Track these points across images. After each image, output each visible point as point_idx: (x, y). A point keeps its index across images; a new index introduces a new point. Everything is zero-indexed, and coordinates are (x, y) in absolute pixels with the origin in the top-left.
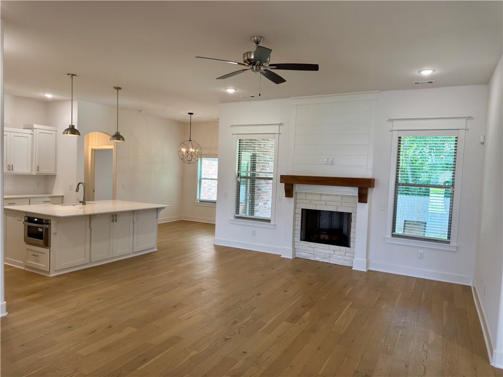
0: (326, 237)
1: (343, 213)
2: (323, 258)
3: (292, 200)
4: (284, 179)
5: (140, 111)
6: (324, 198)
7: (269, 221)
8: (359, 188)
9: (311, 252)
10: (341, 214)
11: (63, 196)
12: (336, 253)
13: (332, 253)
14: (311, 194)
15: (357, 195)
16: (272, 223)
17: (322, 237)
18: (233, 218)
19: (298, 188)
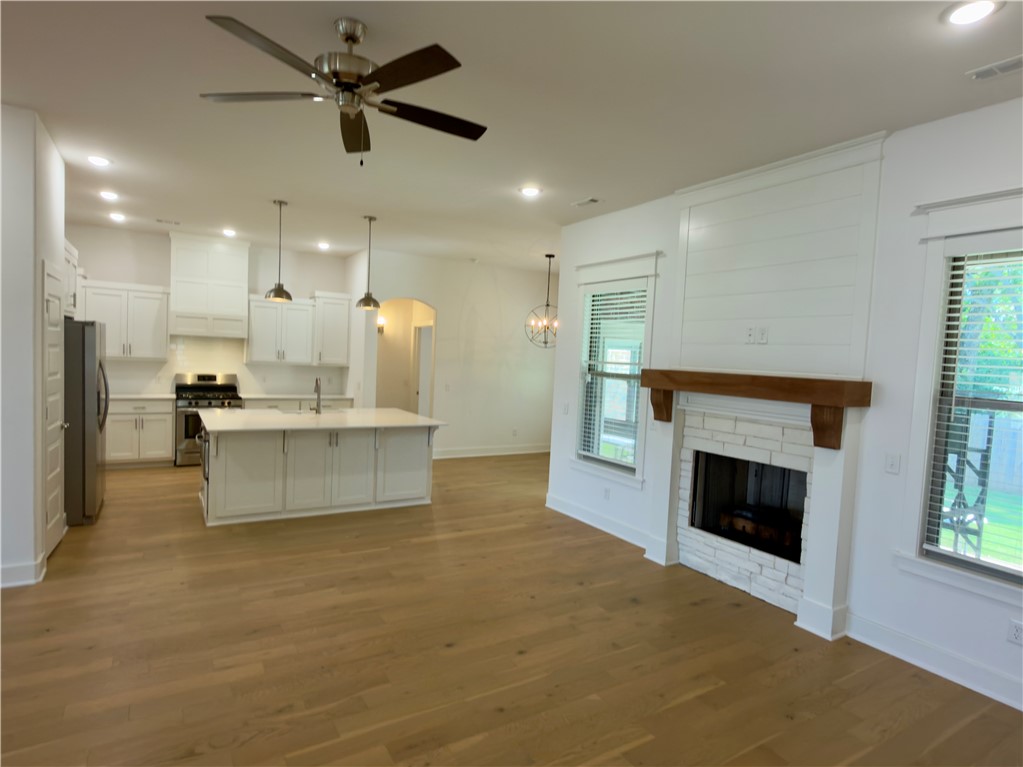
0: (749, 527)
1: (790, 470)
2: (736, 578)
3: (669, 427)
4: (647, 377)
5: (473, 260)
6: (742, 427)
7: (632, 470)
8: (813, 406)
9: (711, 559)
10: (785, 473)
11: (352, 400)
12: (765, 571)
13: (756, 569)
14: (716, 417)
15: (810, 424)
16: (638, 476)
17: (740, 524)
18: (574, 457)
19: (683, 401)
